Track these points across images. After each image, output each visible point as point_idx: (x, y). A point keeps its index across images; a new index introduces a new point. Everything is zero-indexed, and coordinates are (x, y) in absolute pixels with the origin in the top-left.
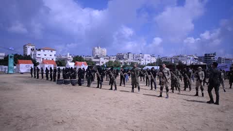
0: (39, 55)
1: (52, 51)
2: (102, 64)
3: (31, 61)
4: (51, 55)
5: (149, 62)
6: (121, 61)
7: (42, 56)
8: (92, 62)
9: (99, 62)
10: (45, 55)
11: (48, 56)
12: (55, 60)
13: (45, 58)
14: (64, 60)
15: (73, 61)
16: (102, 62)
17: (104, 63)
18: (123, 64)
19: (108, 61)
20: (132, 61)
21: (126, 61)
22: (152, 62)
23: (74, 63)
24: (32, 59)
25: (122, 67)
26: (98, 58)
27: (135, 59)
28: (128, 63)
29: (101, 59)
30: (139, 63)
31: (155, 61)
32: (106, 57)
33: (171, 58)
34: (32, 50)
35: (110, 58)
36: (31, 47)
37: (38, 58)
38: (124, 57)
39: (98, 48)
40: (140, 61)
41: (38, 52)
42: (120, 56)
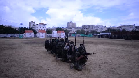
0: (37, 27)
2: (73, 32)
3: (33, 31)
4: (44, 28)
5: (102, 30)
6: (85, 30)
7: (39, 28)
8: (67, 31)
9: (72, 31)
10: (41, 27)
12: (46, 30)
13: (41, 29)
14: (51, 30)
16: (74, 31)
17: (75, 31)
18: (86, 32)
19: (77, 30)
20: (92, 29)
21: (88, 30)
22: (105, 30)
23: (56, 32)
25: (85, 33)
26: (71, 28)
27: (94, 28)
28: (90, 31)
29: (73, 29)
30: (96, 31)
31: (107, 29)
32: (76, 28)
33: (117, 28)
34: (34, 25)
35: (78, 28)
36: (33, 23)
37: (37, 29)
38: (87, 27)
39: (71, 22)
40: (97, 30)
41: (37, 26)
42: (84, 27)
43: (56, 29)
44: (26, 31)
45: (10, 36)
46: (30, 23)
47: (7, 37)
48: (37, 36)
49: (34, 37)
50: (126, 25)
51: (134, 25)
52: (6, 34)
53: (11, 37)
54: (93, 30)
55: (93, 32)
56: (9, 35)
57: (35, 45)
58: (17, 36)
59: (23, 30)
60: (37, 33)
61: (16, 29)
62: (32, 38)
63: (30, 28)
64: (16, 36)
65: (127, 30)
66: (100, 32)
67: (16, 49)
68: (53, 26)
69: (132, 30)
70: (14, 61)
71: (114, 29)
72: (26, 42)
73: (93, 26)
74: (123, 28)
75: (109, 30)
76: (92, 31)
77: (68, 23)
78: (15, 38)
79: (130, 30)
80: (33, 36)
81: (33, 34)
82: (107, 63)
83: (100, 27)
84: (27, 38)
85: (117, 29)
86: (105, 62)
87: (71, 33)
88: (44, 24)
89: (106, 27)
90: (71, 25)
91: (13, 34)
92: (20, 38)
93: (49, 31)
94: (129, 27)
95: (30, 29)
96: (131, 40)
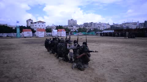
0: (36, 26)
1: (43, 23)
3: (31, 30)
4: (43, 26)
5: (105, 28)
6: (87, 28)
7: (38, 26)
8: (68, 29)
9: (73, 29)
10: (39, 26)
11: (41, 26)
12: (45, 29)
14: (51, 29)
16: (75, 29)
19: (78, 28)
20: (94, 27)
21: (90, 28)
22: (108, 28)
23: (57, 30)
24: (31, 29)
25: (87, 31)
26: (72, 26)
27: (96, 26)
28: (92, 29)
29: (74, 27)
30: (98, 29)
31: (109, 27)
32: (77, 26)
33: (121, 25)
34: (32, 23)
35: (79, 26)
36: (31, 21)
37: (35, 28)
38: (89, 25)
39: (72, 20)
40: (99, 27)
41: (35, 24)
42: (86, 25)
43: (56, 27)
44: (24, 30)
45: (6, 36)
46: (27, 21)
47: (3, 36)
48: (35, 35)
49: (33, 36)
50: (130, 22)
51: (138, 22)
52: (2, 34)
53: (7, 36)
54: (96, 28)
55: (96, 30)
56: (5, 35)
57: (35, 45)
58: (14, 35)
60: (35, 31)
61: (12, 28)
62: (31, 37)
63: (27, 26)
64: (13, 36)
65: (130, 28)
66: (102, 29)
67: (14, 49)
68: (53, 24)
69: (135, 27)
70: (14, 62)
71: (117, 26)
72: (24, 41)
73: (95, 23)
74: (127, 25)
75: (112, 27)
76: (94, 29)
77: (69, 21)
78: (12, 37)
79: (134, 27)
80: (31, 35)
81: (31, 32)
82: (111, 62)
83: (102, 25)
84: (25, 37)
85: (120, 26)
86: (108, 61)
87: (72, 31)
88: (43, 22)
89: (108, 24)
90: (72, 23)
91: (9, 34)
92: (17, 38)
93: (49, 30)
94: (133, 24)
95: (28, 28)
96: (134, 38)
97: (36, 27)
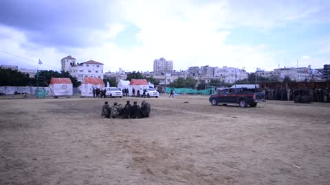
0: (81, 71)
1: (98, 66)
2: (168, 83)
3: (69, 80)
4: (97, 72)
6: (197, 78)
7: (86, 72)
8: (155, 80)
9: (165, 80)
10: (90, 71)
11: (93, 73)
12: (102, 78)
13: (89, 75)
14: (115, 78)
15: (127, 79)
16: (169, 80)
17: (172, 81)
18: (199, 83)
19: (176, 78)
20: (212, 77)
21: (202, 78)
22: (242, 78)
23: (128, 82)
24: (71, 77)
25: (197, 86)
26: (162, 74)
27: (216, 74)
28: (206, 81)
29: (167, 75)
30: (221, 80)
31: (246, 76)
32: (174, 73)
33: (271, 73)
34: (73, 65)
35: (179, 74)
36: (70, 61)
37: (79, 75)
38: (200, 72)
39: (162, 59)
40: (224, 77)
41: (81, 68)
42: (194, 71)
43: (128, 75)
44: (54, 79)
45: (12, 92)
46: (63, 61)
47: (7, 93)
48: (80, 92)
49: (73, 95)
51: (310, 66)
52: (3, 87)
53: (16, 93)
54: (215, 78)
55: (216, 83)
56: (11, 90)
57: (77, 116)
58: (31, 90)
59: (45, 78)
60: (79, 84)
61: (28, 75)
62: (68, 97)
63: (63, 72)
64: (29, 93)
65: (293, 79)
66: (231, 82)
68: (120, 69)
69: (304, 79)
71: (263, 76)
72: (55, 106)
73: (214, 68)
75: (252, 78)
76: (212, 80)
77: (156, 62)
78: (25, 96)
79: (300, 78)
80: (71, 93)
81: (70, 86)
83: (230, 72)
84: (56, 97)
85: (269, 75)
87: (162, 85)
88: (98, 64)
89: (244, 71)
90: (163, 66)
91: (20, 88)
92: (38, 98)
93: (111, 81)
94: (298, 72)
95: (65, 75)
97: (82, 73)
